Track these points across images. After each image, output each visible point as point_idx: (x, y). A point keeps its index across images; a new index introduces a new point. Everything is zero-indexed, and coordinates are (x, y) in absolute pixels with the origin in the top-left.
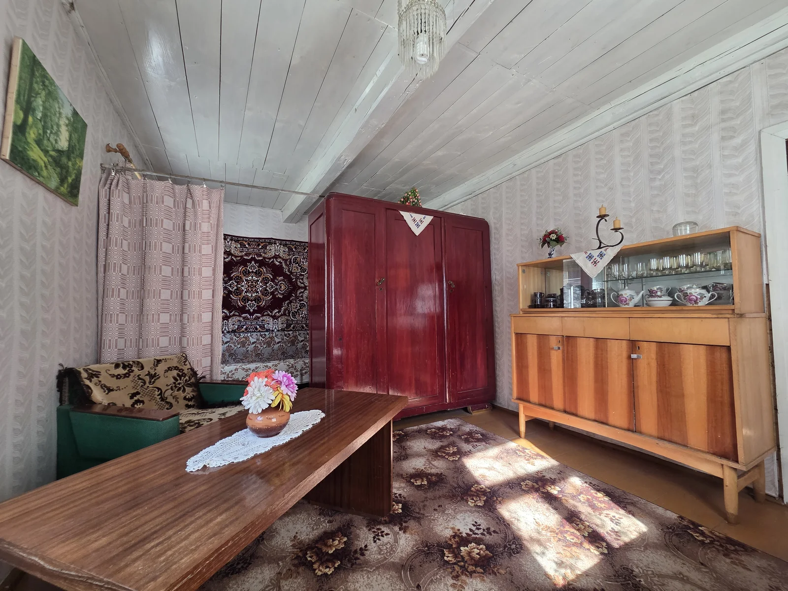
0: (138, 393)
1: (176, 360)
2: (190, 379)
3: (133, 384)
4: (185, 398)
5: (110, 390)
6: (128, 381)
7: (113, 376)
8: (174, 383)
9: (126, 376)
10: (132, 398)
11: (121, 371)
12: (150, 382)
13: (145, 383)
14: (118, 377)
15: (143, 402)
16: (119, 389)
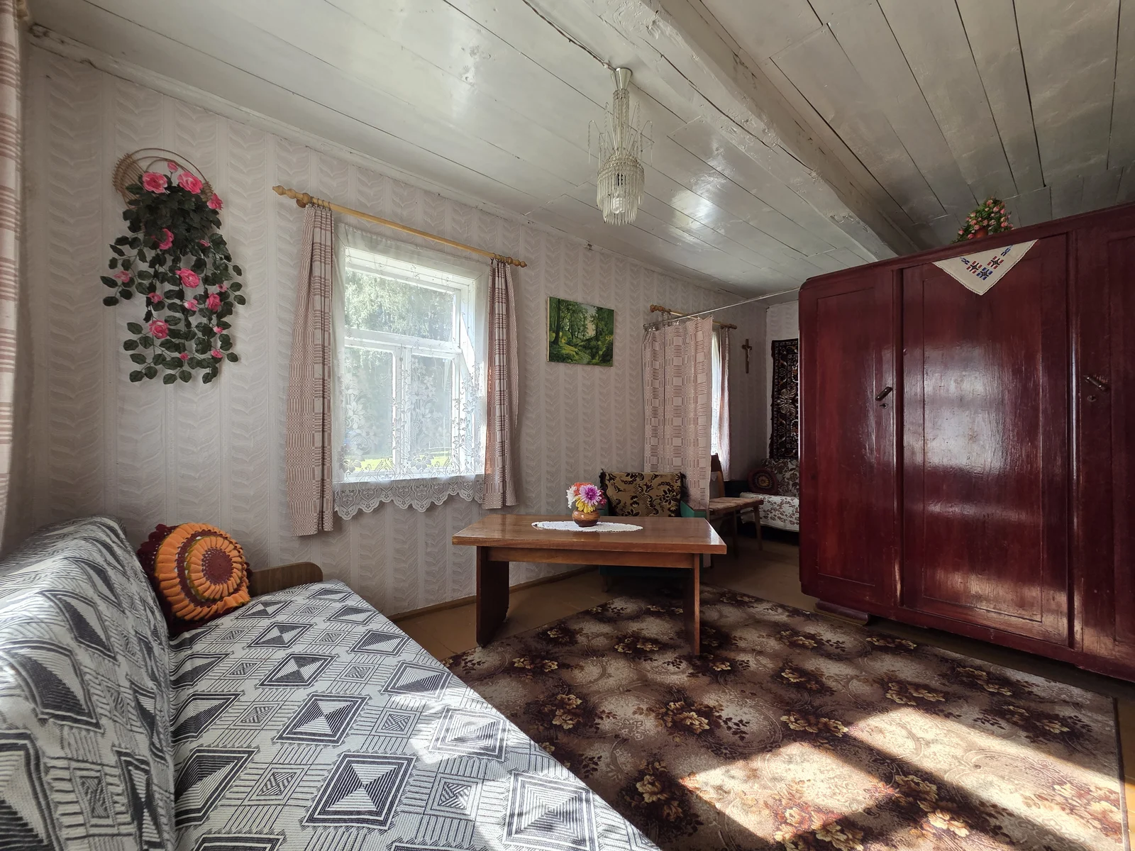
0: (636, 497)
1: (670, 477)
2: (677, 495)
3: (634, 490)
4: (669, 509)
5: (619, 490)
6: (631, 486)
7: (623, 481)
8: (663, 495)
9: (630, 483)
10: (632, 499)
11: (629, 479)
12: (646, 491)
13: (642, 491)
14: (625, 482)
15: (638, 504)
16: (625, 490)
